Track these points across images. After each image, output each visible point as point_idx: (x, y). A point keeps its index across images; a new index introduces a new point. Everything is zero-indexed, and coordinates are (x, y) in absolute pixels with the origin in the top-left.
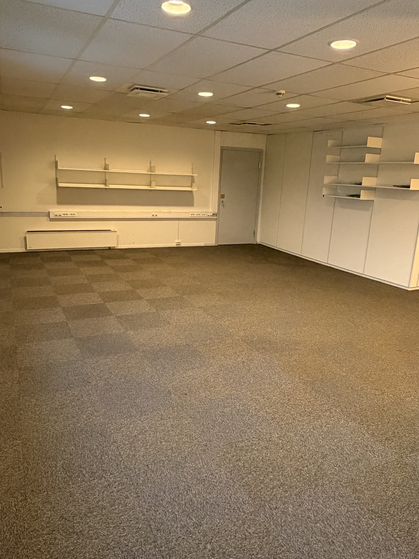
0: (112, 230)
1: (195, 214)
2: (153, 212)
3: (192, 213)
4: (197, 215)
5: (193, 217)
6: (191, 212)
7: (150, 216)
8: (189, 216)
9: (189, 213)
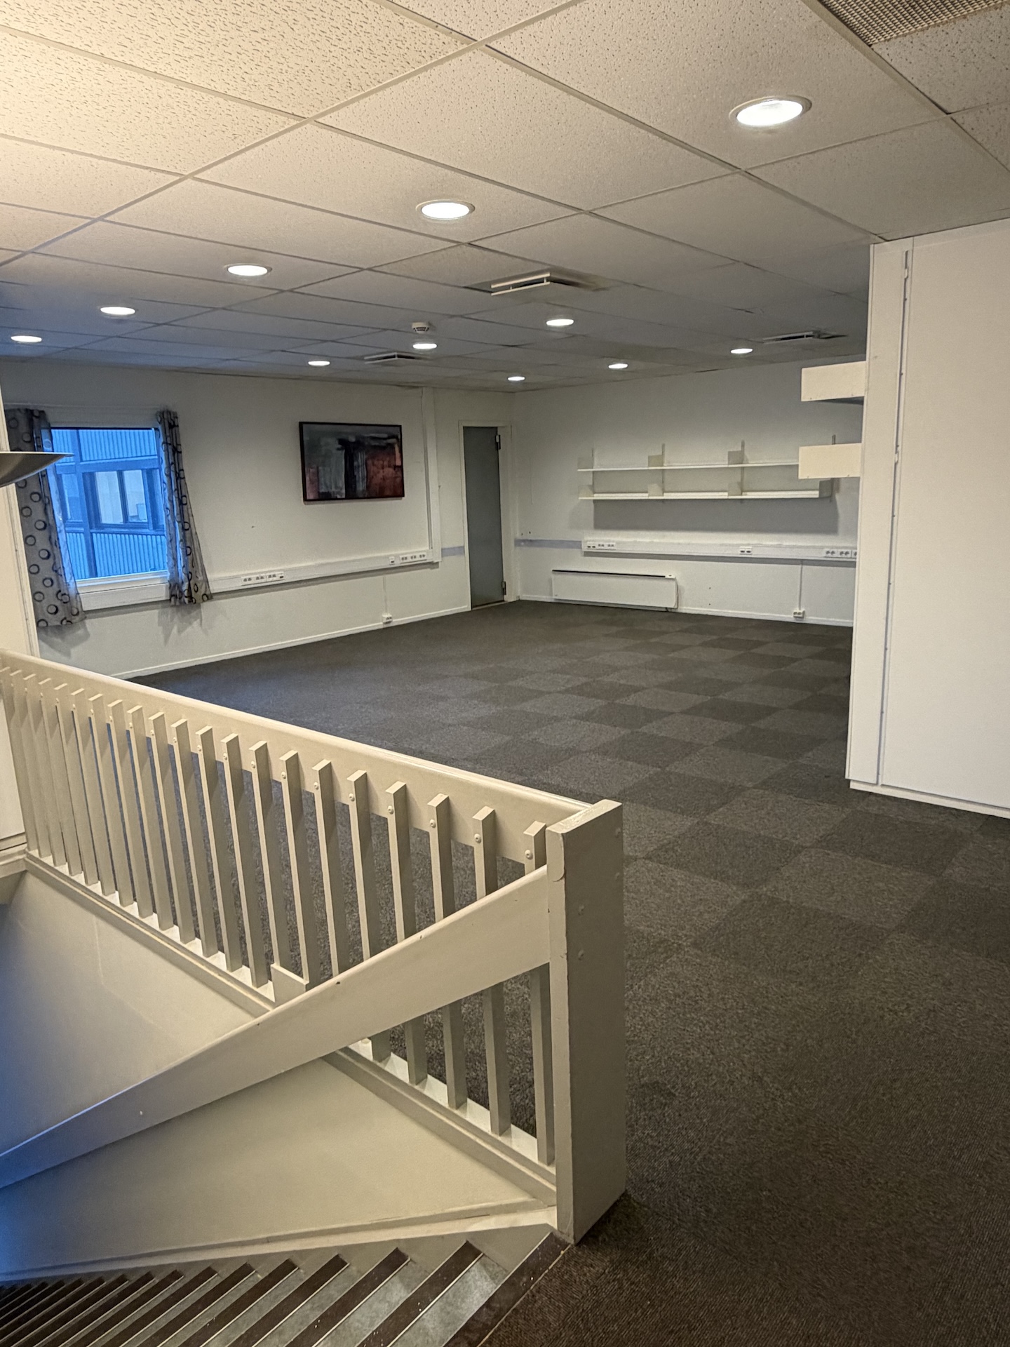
0: (667, 576)
1: (835, 550)
2: (743, 545)
3: (828, 550)
4: (842, 553)
5: (830, 557)
6: (827, 547)
7: (737, 553)
8: (821, 555)
9: (822, 548)
